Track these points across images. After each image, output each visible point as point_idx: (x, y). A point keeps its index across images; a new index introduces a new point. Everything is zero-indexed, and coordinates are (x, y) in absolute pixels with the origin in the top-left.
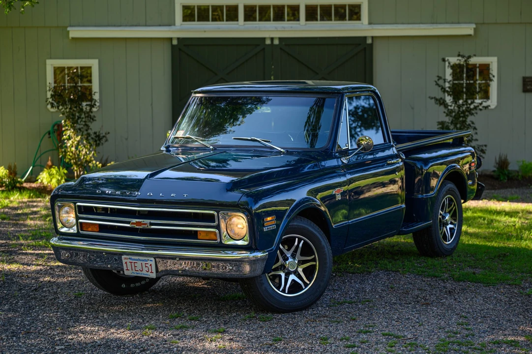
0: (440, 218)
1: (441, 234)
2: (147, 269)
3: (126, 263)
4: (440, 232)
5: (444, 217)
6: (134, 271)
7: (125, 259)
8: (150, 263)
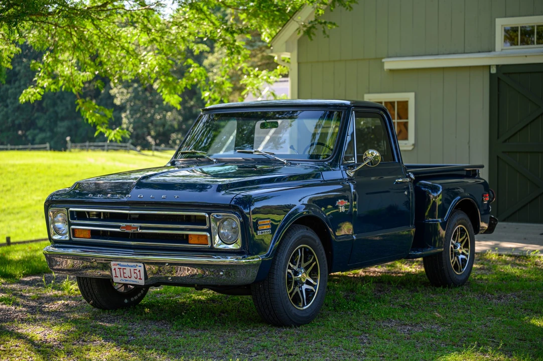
0: (451, 247)
1: (453, 263)
2: (135, 275)
3: (115, 269)
4: (451, 261)
5: (455, 247)
6: (123, 278)
7: (114, 265)
8: (138, 268)
